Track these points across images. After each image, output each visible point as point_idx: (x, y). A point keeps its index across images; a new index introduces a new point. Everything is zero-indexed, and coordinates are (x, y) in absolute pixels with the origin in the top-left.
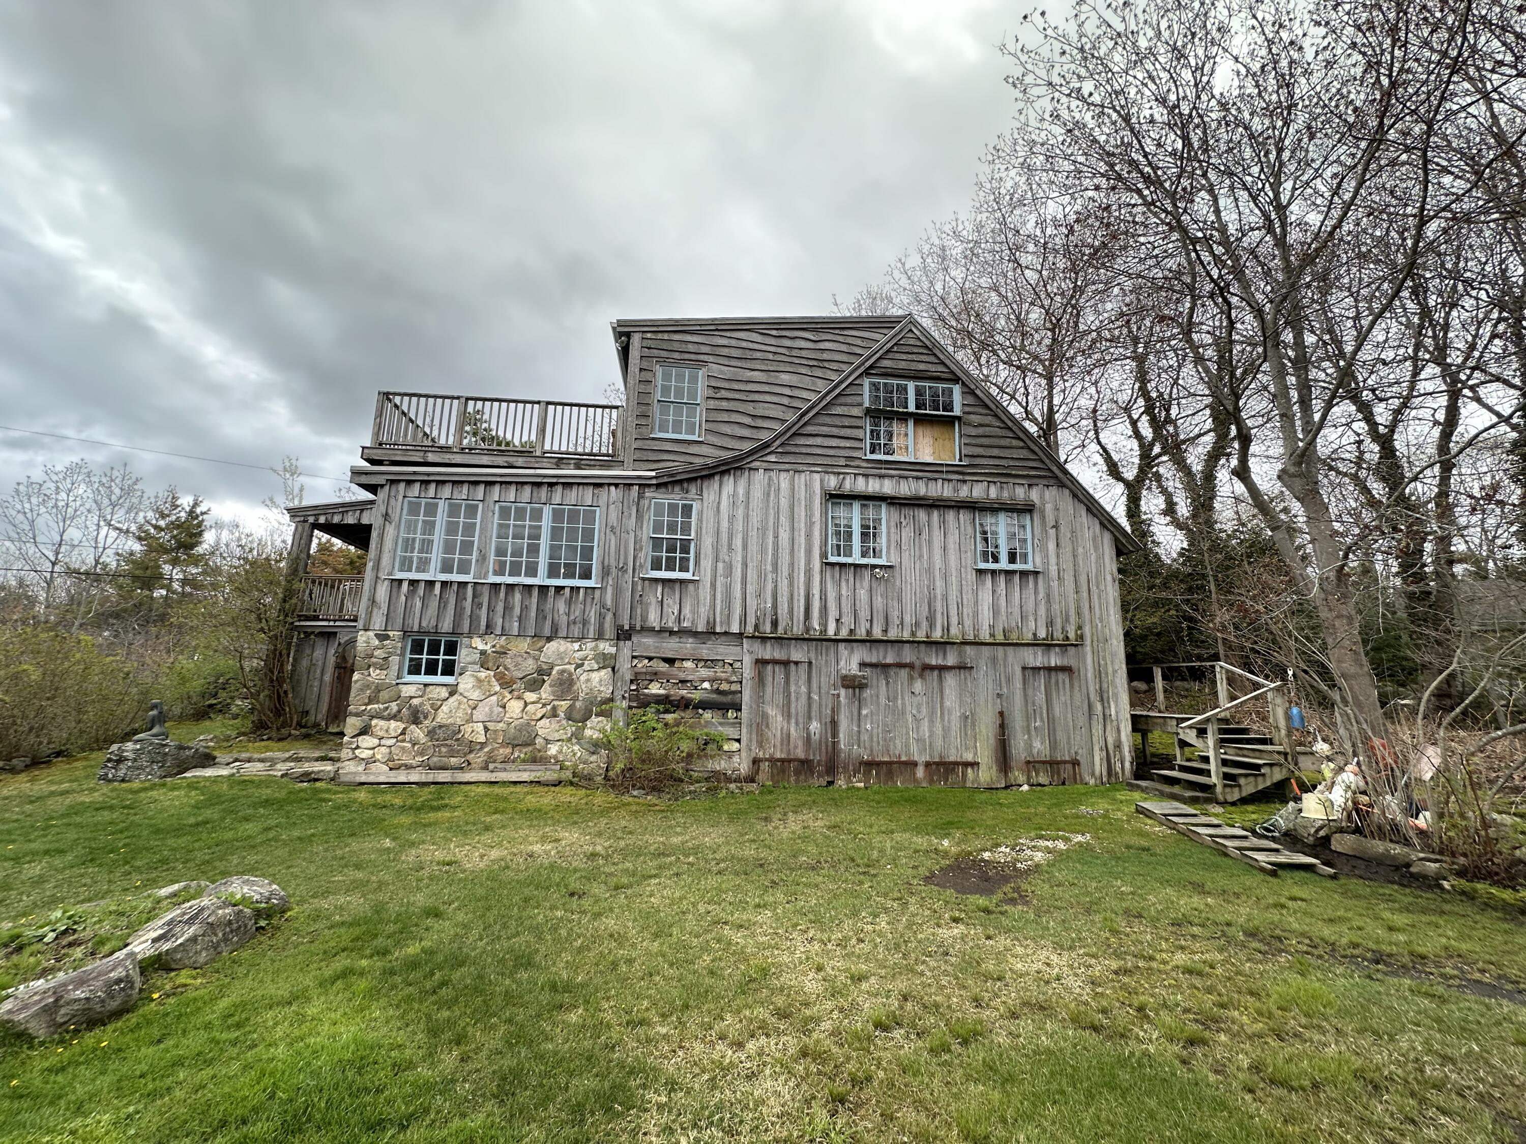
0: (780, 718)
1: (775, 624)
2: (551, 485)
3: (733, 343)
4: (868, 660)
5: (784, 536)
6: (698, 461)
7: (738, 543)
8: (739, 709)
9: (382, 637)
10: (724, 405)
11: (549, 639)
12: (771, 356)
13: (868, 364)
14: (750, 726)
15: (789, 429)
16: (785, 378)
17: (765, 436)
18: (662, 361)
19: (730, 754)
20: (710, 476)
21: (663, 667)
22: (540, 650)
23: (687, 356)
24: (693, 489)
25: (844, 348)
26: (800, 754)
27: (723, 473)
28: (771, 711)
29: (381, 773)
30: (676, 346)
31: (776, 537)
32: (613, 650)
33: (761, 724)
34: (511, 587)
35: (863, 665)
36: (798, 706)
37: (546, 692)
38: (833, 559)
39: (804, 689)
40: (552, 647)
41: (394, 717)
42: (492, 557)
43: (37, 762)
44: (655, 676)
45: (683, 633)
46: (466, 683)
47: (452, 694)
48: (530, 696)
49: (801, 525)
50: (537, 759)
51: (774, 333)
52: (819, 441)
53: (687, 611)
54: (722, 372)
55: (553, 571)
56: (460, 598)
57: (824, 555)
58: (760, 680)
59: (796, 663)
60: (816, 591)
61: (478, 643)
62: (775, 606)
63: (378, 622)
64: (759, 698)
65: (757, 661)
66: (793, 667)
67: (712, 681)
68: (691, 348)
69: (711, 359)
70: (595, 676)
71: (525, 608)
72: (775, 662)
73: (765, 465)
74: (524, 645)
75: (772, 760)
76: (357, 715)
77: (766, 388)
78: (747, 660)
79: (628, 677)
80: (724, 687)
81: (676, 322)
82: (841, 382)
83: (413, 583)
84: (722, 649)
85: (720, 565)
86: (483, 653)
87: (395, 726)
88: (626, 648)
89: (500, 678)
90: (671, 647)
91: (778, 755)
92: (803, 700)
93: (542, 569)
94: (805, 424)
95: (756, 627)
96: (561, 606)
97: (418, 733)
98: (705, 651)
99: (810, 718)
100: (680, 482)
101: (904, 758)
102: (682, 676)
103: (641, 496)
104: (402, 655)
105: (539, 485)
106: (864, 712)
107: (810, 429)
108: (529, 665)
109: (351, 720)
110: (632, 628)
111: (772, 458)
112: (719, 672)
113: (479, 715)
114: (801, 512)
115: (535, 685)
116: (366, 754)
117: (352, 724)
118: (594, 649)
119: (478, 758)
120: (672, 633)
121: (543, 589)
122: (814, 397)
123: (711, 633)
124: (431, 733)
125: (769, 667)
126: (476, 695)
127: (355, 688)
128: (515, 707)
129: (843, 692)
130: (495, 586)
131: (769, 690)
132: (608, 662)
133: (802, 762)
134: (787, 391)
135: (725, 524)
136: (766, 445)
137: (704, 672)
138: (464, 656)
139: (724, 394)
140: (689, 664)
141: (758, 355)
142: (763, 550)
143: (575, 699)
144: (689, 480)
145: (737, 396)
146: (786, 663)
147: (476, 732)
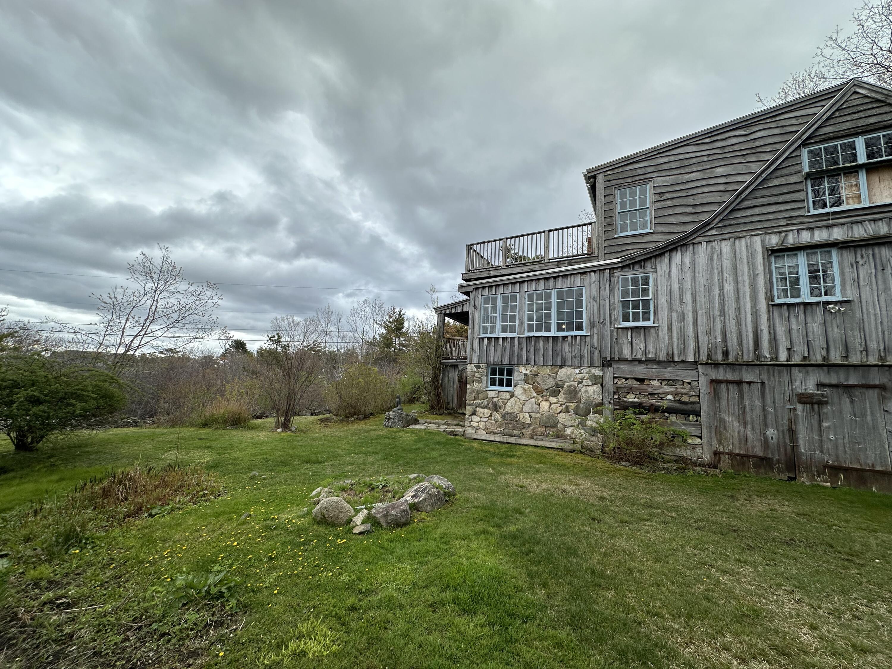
0: (736, 424)
1: (726, 354)
2: (555, 278)
3: (672, 158)
4: (826, 381)
5: (729, 288)
6: (652, 246)
7: (688, 297)
8: (698, 414)
9: (478, 367)
10: (669, 203)
11: (561, 367)
12: (705, 159)
13: (804, 137)
14: (709, 427)
15: (727, 208)
16: (720, 171)
17: (705, 218)
18: (619, 187)
19: (694, 447)
20: (662, 255)
21: (636, 384)
22: (556, 373)
23: (637, 178)
24: (649, 265)
25: (777, 131)
26: (759, 451)
27: (671, 251)
28: (728, 419)
29: (482, 435)
30: (629, 174)
31: (722, 289)
32: (601, 373)
33: (719, 427)
34: (537, 338)
35: (820, 385)
36: (754, 416)
37: (561, 398)
38: (778, 301)
39: (758, 403)
40: (563, 372)
41: (486, 407)
42: (526, 323)
43: (366, 417)
44: (630, 390)
45: (649, 362)
46: (518, 391)
47: (512, 396)
48: (553, 400)
49: (745, 278)
50: (560, 436)
51: (707, 140)
52: (757, 211)
53: (650, 347)
54: (665, 181)
55: (560, 329)
56: (512, 346)
57: (770, 298)
58: (716, 395)
59: (749, 383)
60: (764, 327)
61: (522, 369)
62: (725, 340)
63: (475, 360)
64: (716, 408)
65: (712, 381)
66: (746, 386)
67: (674, 394)
68: (640, 172)
69: (656, 174)
70: (591, 389)
71: (546, 350)
72: (728, 382)
73: (707, 239)
74: (547, 370)
75: (731, 454)
76: (470, 405)
77: (704, 183)
78: (703, 381)
79: (612, 390)
80: (685, 398)
81: (627, 158)
82: (777, 159)
83: (489, 339)
84: (680, 372)
85: (674, 315)
86: (526, 375)
87: (487, 412)
88: (609, 372)
89: (535, 388)
90: (641, 371)
91: (737, 451)
92: (758, 411)
93: (554, 327)
94: (742, 201)
95: (709, 356)
96: (567, 348)
97: (497, 416)
98: (667, 374)
99: (766, 426)
100: (639, 262)
101: (878, 468)
102: (651, 390)
103: (611, 276)
104: (487, 376)
105: (548, 279)
106: (825, 424)
107: (746, 204)
108: (551, 382)
109: (468, 407)
110: (612, 359)
111: (714, 232)
112: (679, 388)
113: (526, 408)
114: (743, 268)
115: (555, 393)
116: (475, 424)
117: (469, 410)
118: (589, 372)
119: (528, 432)
120: (640, 362)
121: (555, 338)
122: (749, 179)
123: (670, 361)
124: (503, 416)
125: (723, 386)
126: (524, 397)
127: (468, 391)
128: (545, 405)
129: (799, 407)
130: (529, 338)
131: (724, 402)
132: (597, 381)
133: (761, 459)
134: (724, 180)
135: (676, 286)
136: (708, 224)
137: (667, 388)
138: (516, 377)
139: (668, 196)
140: (655, 383)
141: (694, 161)
142: (710, 300)
143: (579, 402)
144: (645, 260)
145: (679, 194)
146: (739, 383)
147: (525, 418)
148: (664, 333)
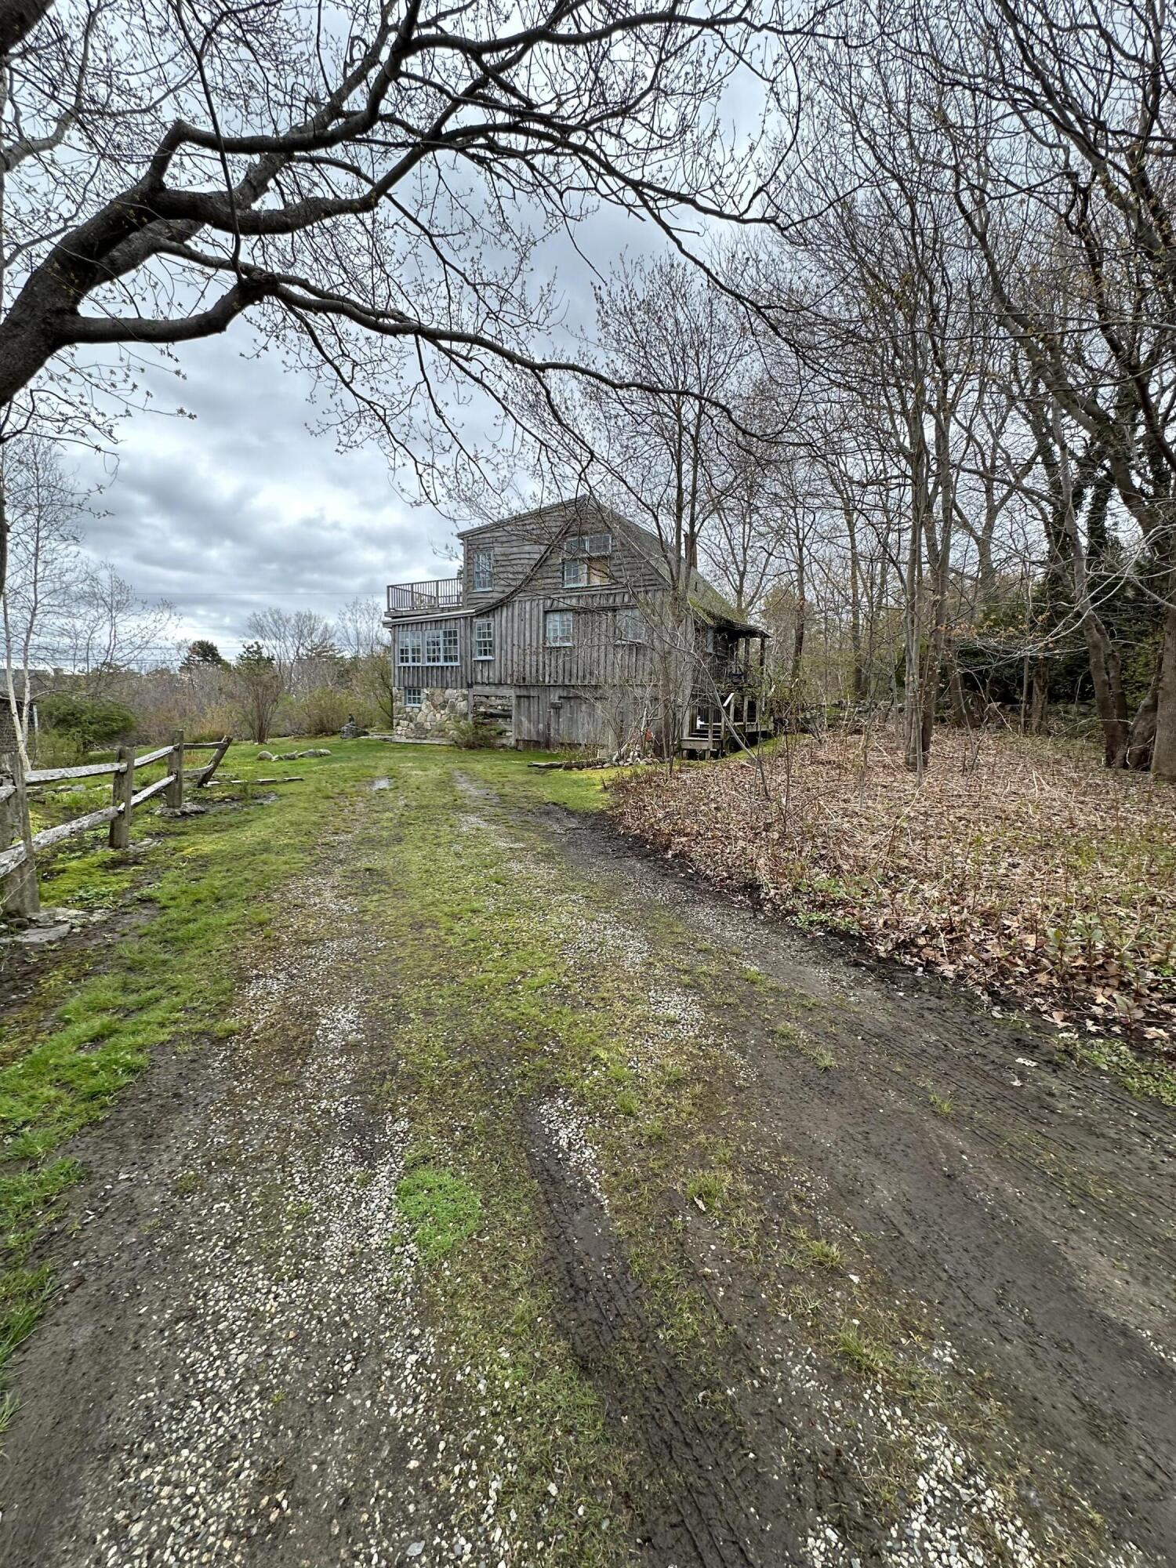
0: (526, 722)
1: (524, 678)
2: (441, 620)
3: (504, 533)
4: (562, 695)
5: (528, 634)
6: (493, 601)
7: (509, 640)
8: (511, 718)
9: (399, 689)
10: (501, 569)
11: (446, 688)
12: (520, 537)
13: (563, 532)
14: (515, 725)
15: (528, 577)
16: (527, 548)
17: (519, 583)
18: (475, 551)
19: (508, 737)
20: (497, 608)
21: (484, 699)
22: (444, 693)
23: (486, 545)
24: (491, 615)
25: (553, 524)
26: (535, 738)
27: (502, 606)
28: (523, 719)
29: (404, 740)
30: (481, 541)
31: (524, 636)
32: (467, 692)
33: (519, 724)
34: (432, 667)
35: (560, 698)
36: (534, 717)
37: (447, 710)
38: (547, 645)
39: (536, 709)
40: (449, 691)
41: (405, 719)
42: (426, 655)
43: (334, 733)
44: (482, 703)
45: (489, 684)
46: (423, 706)
47: (420, 710)
48: (443, 712)
49: (534, 628)
50: (446, 736)
51: (521, 522)
52: (542, 581)
53: (491, 674)
54: (499, 551)
55: (446, 659)
56: (418, 673)
57: (544, 643)
58: (519, 705)
59: (533, 697)
60: (541, 662)
61: (425, 690)
62: (524, 670)
63: (397, 683)
64: (519, 713)
65: (517, 696)
66: (531, 699)
67: (501, 705)
68: (487, 540)
69: (494, 545)
70: (462, 704)
71: (437, 676)
72: (525, 697)
73: (519, 599)
74: (438, 691)
75: (524, 740)
76: (396, 718)
77: (518, 556)
78: (514, 696)
79: (473, 704)
80: (506, 708)
82: (550, 546)
83: (404, 667)
84: (505, 691)
85: (503, 652)
86: (427, 694)
87: (406, 722)
88: (471, 692)
89: (433, 704)
90: (487, 690)
91: (526, 738)
92: (536, 714)
93: (442, 658)
94: (535, 573)
95: (517, 680)
96: (449, 674)
97: (412, 725)
98: (498, 692)
99: (538, 723)
100: (486, 613)
102: (491, 703)
103: (471, 621)
104: (405, 695)
106: (561, 720)
107: (537, 575)
108: (441, 699)
110: (472, 683)
111: (522, 594)
112: (504, 701)
113: (428, 719)
114: (534, 623)
115: (443, 708)
116: (399, 732)
117: (395, 721)
118: (461, 692)
119: (429, 735)
120: (486, 684)
121: (442, 667)
122: (538, 557)
123: (500, 684)
124: (415, 725)
125: (522, 699)
126: (427, 711)
127: (394, 708)
128: (438, 716)
129: (552, 711)
130: (428, 667)
131: (522, 709)
132: (465, 697)
133: (536, 741)
134: (527, 556)
135: (504, 631)
136: (519, 588)
137: (499, 702)
138: (423, 696)
140: (493, 698)
141: (515, 537)
142: (519, 643)
143: (456, 713)
144: (489, 611)
145: (506, 563)
146: (528, 697)
147: (428, 726)
148: (497, 664)
